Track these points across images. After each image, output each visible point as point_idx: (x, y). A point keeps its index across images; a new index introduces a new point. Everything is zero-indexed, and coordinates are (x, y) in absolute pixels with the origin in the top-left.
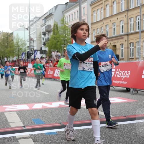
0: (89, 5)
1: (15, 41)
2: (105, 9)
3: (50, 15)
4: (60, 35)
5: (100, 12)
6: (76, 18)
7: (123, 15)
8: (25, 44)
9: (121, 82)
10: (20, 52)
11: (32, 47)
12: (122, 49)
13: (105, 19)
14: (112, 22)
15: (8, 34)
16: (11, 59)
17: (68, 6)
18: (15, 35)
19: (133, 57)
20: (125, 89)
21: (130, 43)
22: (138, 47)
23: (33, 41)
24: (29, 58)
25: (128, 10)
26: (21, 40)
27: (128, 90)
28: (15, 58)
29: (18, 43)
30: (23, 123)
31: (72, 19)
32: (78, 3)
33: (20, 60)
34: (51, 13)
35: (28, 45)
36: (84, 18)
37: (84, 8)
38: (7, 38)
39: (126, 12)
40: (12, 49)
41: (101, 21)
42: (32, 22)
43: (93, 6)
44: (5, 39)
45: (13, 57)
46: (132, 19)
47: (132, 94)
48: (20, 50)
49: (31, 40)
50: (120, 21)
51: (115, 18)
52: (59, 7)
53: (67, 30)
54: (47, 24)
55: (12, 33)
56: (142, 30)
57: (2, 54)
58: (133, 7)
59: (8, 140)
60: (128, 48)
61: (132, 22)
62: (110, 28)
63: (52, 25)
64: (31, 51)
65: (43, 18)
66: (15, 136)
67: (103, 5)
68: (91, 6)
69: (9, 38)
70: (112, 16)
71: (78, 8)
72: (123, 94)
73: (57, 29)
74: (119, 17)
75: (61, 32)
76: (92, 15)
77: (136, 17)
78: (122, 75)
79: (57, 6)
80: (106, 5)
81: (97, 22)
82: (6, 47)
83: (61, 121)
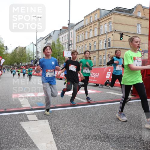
0: (75, 31)
1: (27, 52)
2: (85, 34)
3: (50, 37)
4: (56, 50)
5: (82, 36)
6: (67, 39)
7: (96, 39)
8: (34, 55)
9: (93, 80)
10: (30, 59)
11: (38, 57)
12: (94, 59)
13: (85, 40)
14: (89, 43)
15: (22, 48)
16: (24, 64)
17: (61, 32)
18: (27, 49)
19: (101, 65)
20: (96, 84)
21: (100, 56)
22: (104, 58)
23: (39, 53)
24: (36, 64)
25: (99, 36)
26: (31, 52)
27: (97, 85)
28: (27, 64)
29: (29, 54)
30: (31, 105)
31: (64, 40)
32: (68, 30)
33: (30, 65)
34: (51, 35)
35: (35, 55)
36: (72, 39)
37: (72, 33)
38: (22, 50)
39: (98, 36)
40: (25, 58)
41: (82, 41)
42: (38, 41)
43: (77, 32)
44: (21, 51)
45: (26, 63)
46: (101, 41)
47: (99, 88)
48: (30, 58)
49: (37, 52)
50: (94, 42)
51: (91, 40)
52: (56, 31)
53: (61, 46)
54: (48, 42)
55: (25, 47)
56: (107, 48)
57: (19, 61)
58: (102, 34)
59: (21, 116)
60: (98, 59)
61: (101, 43)
62: (87, 46)
63: (51, 43)
64: (37, 59)
65: (45, 38)
66: (25, 113)
67: (84, 32)
68: (76, 32)
69: (23, 50)
70: (89, 39)
71: (68, 33)
72: (94, 87)
73: (54, 46)
74: (94, 39)
75: (57, 47)
76: (77, 38)
77: (104, 40)
78: (94, 76)
79: (55, 31)
80: (86, 32)
81: (80, 42)
82: (22, 56)
83: (54, 104)
